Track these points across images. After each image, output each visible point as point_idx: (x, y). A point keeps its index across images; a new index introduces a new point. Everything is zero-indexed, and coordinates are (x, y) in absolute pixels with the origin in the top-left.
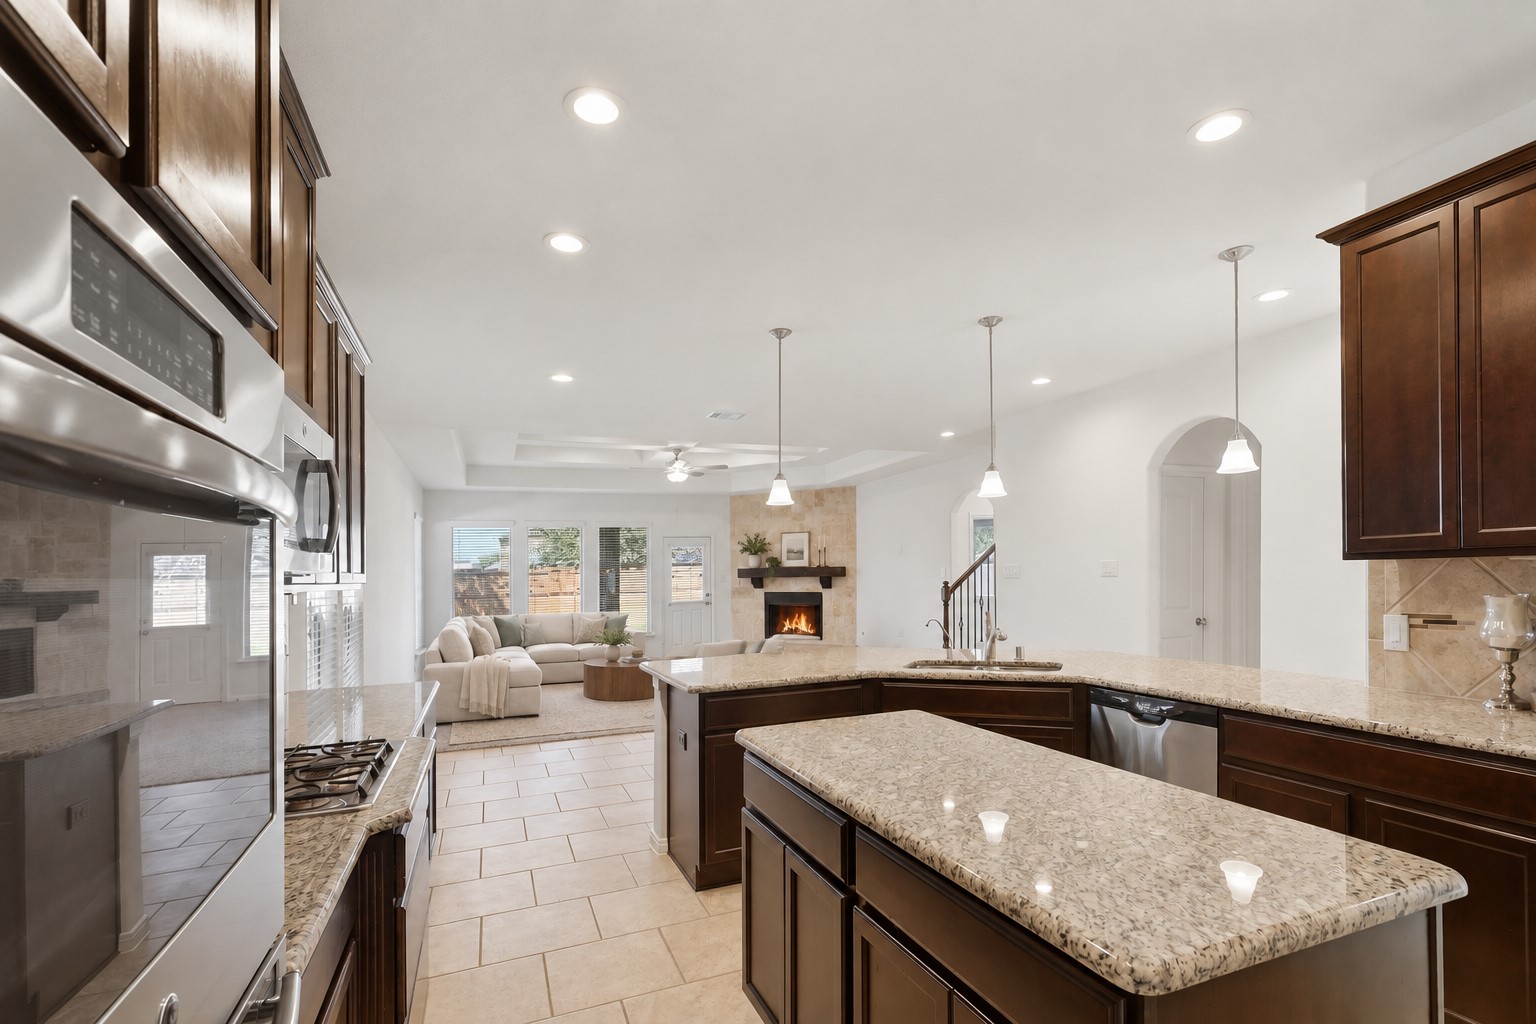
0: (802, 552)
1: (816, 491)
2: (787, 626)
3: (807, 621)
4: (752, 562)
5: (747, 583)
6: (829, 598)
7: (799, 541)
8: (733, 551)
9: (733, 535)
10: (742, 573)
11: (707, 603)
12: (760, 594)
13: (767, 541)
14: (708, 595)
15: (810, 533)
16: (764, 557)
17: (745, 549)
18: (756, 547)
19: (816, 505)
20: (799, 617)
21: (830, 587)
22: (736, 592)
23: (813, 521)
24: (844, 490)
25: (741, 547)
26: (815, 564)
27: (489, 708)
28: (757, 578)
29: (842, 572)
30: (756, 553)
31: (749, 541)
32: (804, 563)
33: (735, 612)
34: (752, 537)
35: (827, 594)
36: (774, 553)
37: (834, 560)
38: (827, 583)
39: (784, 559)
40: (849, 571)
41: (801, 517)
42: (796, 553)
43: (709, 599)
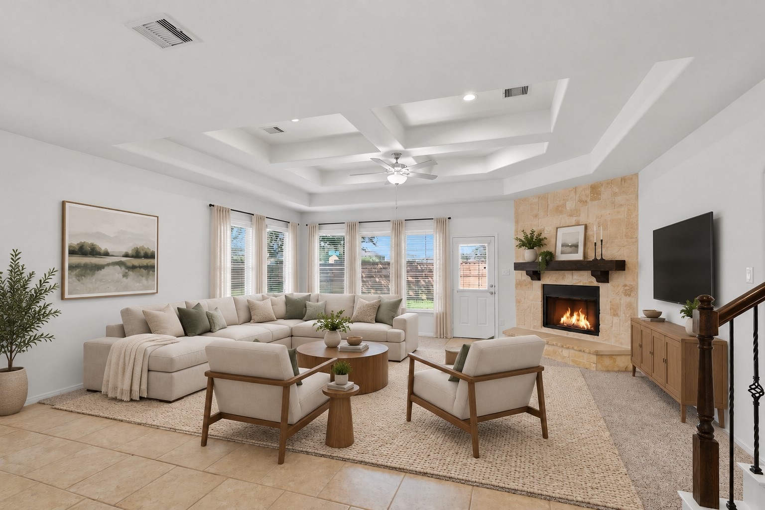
0: (576, 246)
1: (592, 185)
2: (564, 320)
3: (585, 316)
4: (527, 255)
5: (522, 275)
6: (608, 294)
7: (576, 234)
10: (518, 267)
11: (492, 292)
12: (537, 285)
13: (543, 236)
14: (492, 286)
15: (585, 225)
16: (540, 251)
17: (522, 244)
18: (532, 242)
19: (592, 200)
20: (577, 311)
21: (608, 281)
22: (519, 285)
23: (589, 213)
24: (623, 180)
25: (518, 243)
26: (591, 257)
28: (533, 271)
29: (621, 265)
30: (532, 248)
31: (526, 237)
32: (578, 256)
33: (518, 301)
34: (528, 233)
35: (604, 289)
36: (549, 247)
37: (611, 253)
38: (603, 277)
39: (558, 253)
40: (629, 265)
41: (575, 213)
42: (571, 246)
43: (492, 290)
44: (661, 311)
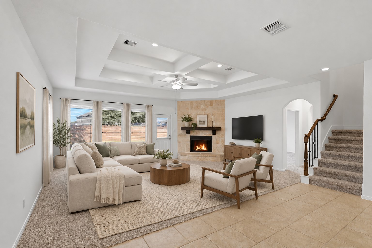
0: (205, 122)
1: (210, 101)
3: (205, 146)
4: (186, 125)
5: (184, 132)
6: (215, 138)
7: (205, 118)
8: (178, 121)
9: (178, 115)
10: (182, 129)
11: (169, 139)
12: (189, 136)
13: (192, 118)
14: (169, 136)
15: (208, 115)
16: (191, 123)
17: (183, 120)
18: (188, 119)
19: (210, 106)
20: (202, 145)
21: (215, 134)
22: (180, 135)
23: (209, 111)
26: (210, 126)
27: (114, 200)
28: (188, 130)
29: (219, 129)
30: (188, 122)
31: (185, 117)
32: (206, 126)
33: (179, 142)
34: (186, 116)
35: (214, 136)
36: (195, 122)
37: (217, 125)
39: (198, 124)
40: (222, 128)
41: (204, 109)
42: (203, 122)
43: (170, 137)
44: (235, 142)
